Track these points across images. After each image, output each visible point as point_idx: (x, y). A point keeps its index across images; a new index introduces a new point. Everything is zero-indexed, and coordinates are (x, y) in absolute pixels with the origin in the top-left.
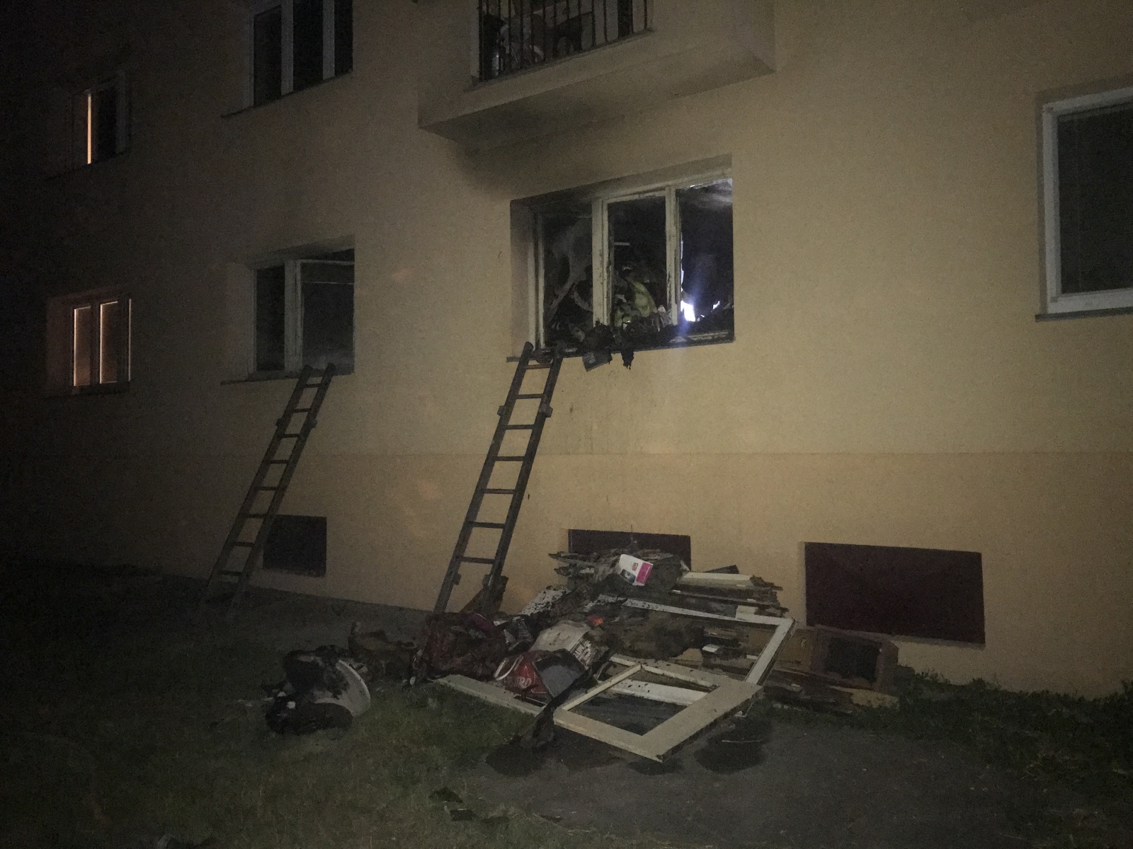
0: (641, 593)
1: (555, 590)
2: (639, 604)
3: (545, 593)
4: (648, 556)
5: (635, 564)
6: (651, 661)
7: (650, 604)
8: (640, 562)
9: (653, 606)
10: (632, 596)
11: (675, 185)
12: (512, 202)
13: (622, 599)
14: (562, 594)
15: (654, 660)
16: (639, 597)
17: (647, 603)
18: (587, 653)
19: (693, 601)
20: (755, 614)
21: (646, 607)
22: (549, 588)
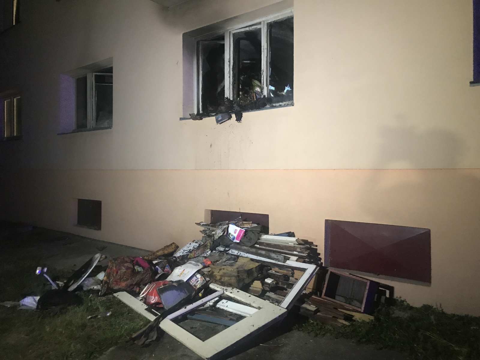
0: (238, 246)
1: (196, 243)
2: (235, 252)
3: (190, 244)
4: (244, 225)
5: (236, 230)
6: (230, 289)
7: (241, 253)
8: (238, 229)
9: (243, 254)
10: (233, 248)
11: (267, 20)
12: (184, 35)
13: (227, 249)
14: (198, 245)
15: (231, 288)
16: (236, 249)
17: (240, 252)
18: (198, 281)
19: (263, 252)
20: (297, 261)
21: (239, 254)
22: (193, 241)
